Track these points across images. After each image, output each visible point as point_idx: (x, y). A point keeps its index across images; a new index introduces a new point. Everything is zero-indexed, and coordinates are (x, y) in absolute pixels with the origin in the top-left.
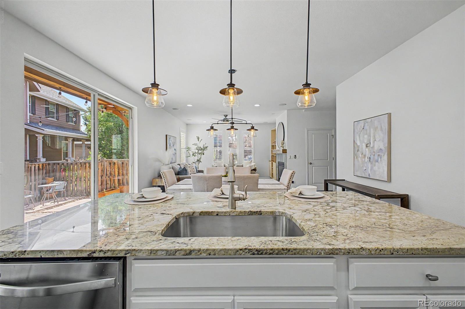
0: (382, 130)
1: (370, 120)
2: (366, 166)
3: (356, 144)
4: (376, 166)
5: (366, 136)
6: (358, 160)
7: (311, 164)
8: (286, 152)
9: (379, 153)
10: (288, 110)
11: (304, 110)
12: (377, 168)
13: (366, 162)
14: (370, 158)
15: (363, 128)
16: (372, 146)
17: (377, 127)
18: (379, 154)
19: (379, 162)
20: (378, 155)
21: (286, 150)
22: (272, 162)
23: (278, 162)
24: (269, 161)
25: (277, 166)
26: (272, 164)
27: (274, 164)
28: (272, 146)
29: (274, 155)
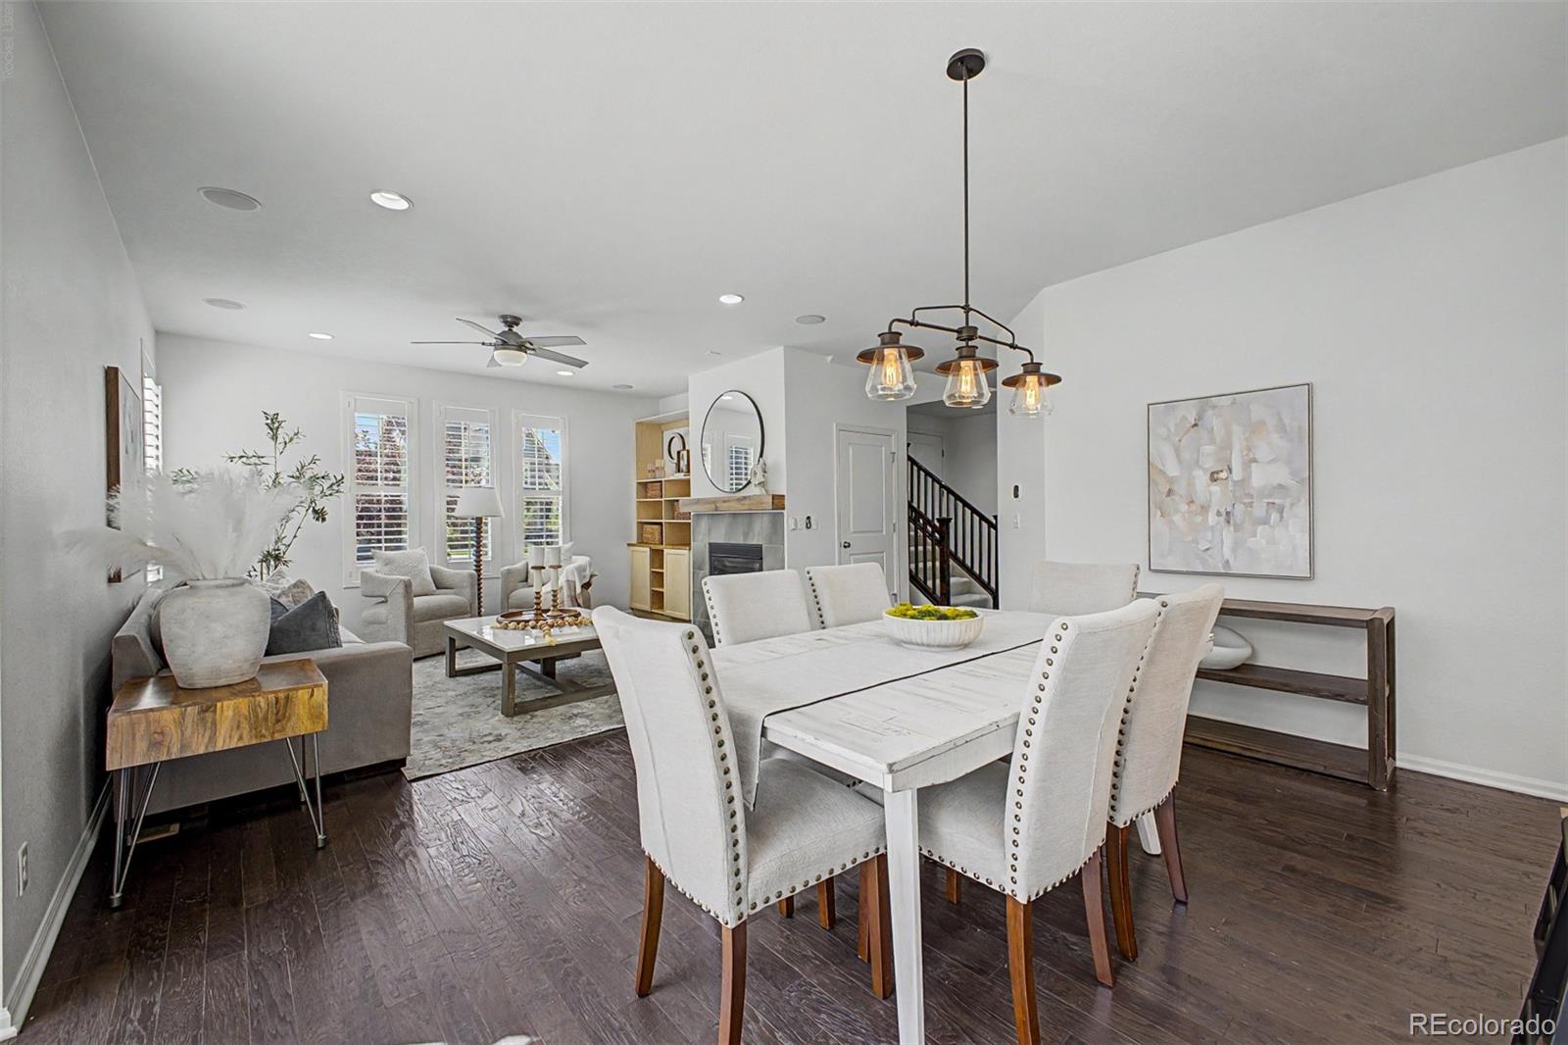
0: (1282, 429)
1: (1229, 402)
2: (1209, 538)
3: (1162, 472)
4: (1258, 535)
5: (1208, 449)
6: (1171, 522)
7: (847, 546)
8: (784, 505)
9: (1270, 496)
10: (787, 348)
11: (830, 358)
12: (1264, 542)
13: (1212, 527)
14: (1228, 513)
15: (1196, 425)
16: (1237, 475)
17: (1263, 423)
18: (1271, 501)
19: (1272, 524)
20: (1268, 503)
21: (783, 496)
22: (652, 550)
23: (710, 544)
24: (629, 545)
25: (703, 561)
26: (657, 557)
27: (669, 554)
28: (640, 487)
29: (663, 521)
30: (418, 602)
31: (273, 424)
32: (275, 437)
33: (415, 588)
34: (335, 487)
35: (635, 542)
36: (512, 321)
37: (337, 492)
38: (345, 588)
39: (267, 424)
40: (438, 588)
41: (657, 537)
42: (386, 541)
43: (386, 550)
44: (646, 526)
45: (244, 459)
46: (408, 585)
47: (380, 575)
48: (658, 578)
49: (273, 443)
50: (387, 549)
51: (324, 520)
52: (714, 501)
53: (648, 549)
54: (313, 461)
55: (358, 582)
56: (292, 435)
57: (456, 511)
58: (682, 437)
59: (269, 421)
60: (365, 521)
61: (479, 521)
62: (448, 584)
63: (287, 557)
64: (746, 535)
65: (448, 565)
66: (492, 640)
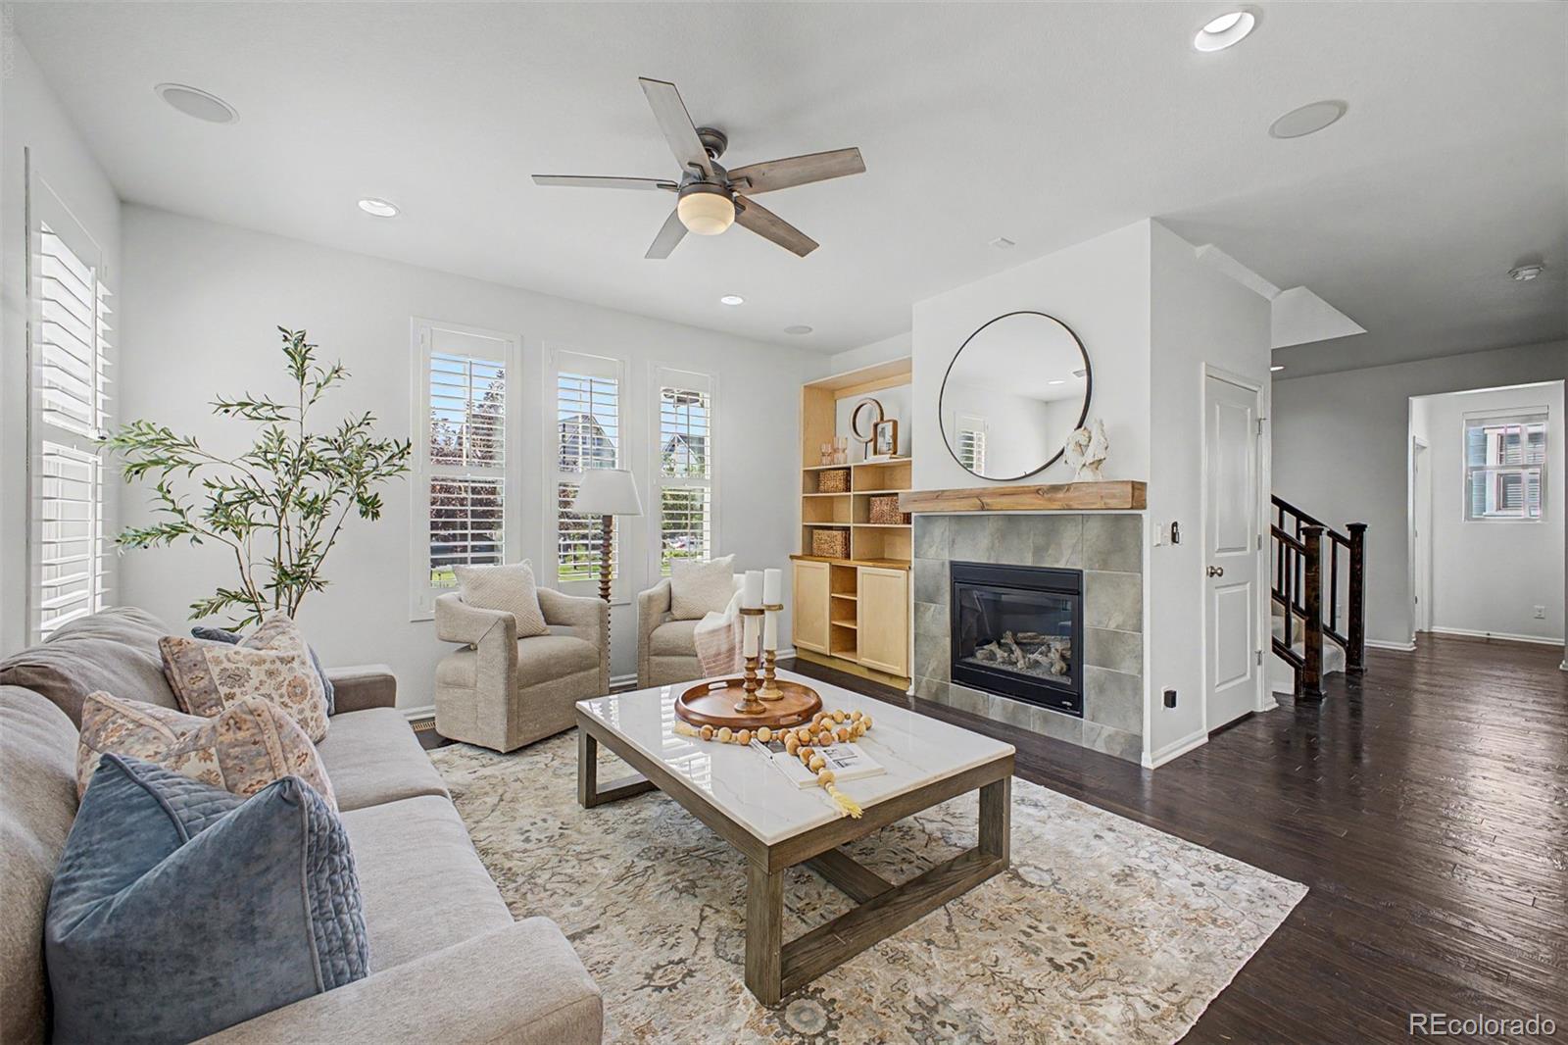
7: (1214, 573)
8: (1144, 500)
10: (1155, 221)
21: (1148, 486)
22: (835, 569)
23: (953, 564)
24: (792, 557)
25: (938, 589)
26: (845, 579)
27: (866, 573)
28: (808, 479)
29: (851, 525)
30: (527, 650)
31: (299, 353)
32: (301, 374)
33: (519, 630)
34: (395, 461)
35: (799, 552)
36: (714, 141)
37: (402, 468)
38: (412, 622)
39: (286, 350)
40: (548, 623)
41: (839, 548)
42: (474, 549)
43: (473, 562)
44: (815, 531)
45: (248, 410)
46: (509, 626)
47: (463, 606)
48: (847, 608)
49: (297, 383)
50: (475, 561)
51: (376, 515)
52: (978, 495)
53: (828, 564)
54: (366, 421)
55: (432, 613)
56: (328, 372)
57: (573, 505)
58: (878, 403)
59: (290, 346)
60: (443, 520)
61: (607, 520)
62: (563, 617)
63: (320, 575)
64: (1038, 551)
65: (560, 588)
66: (711, 793)
